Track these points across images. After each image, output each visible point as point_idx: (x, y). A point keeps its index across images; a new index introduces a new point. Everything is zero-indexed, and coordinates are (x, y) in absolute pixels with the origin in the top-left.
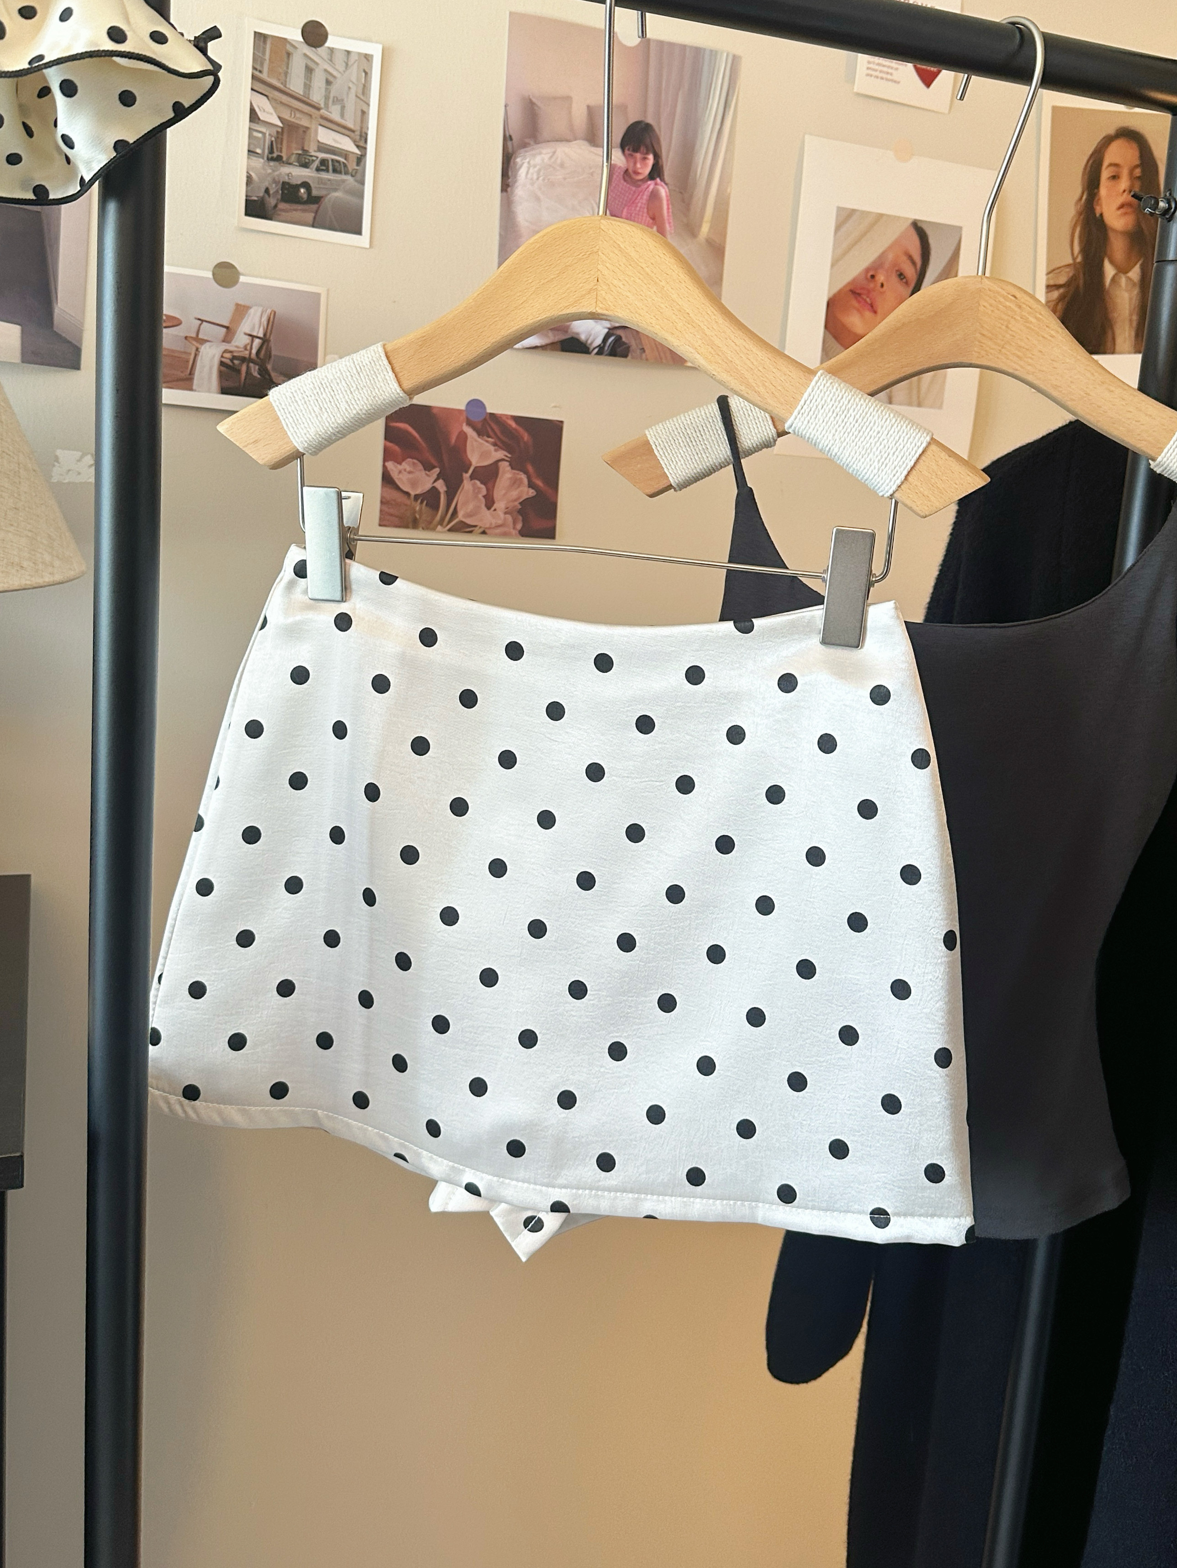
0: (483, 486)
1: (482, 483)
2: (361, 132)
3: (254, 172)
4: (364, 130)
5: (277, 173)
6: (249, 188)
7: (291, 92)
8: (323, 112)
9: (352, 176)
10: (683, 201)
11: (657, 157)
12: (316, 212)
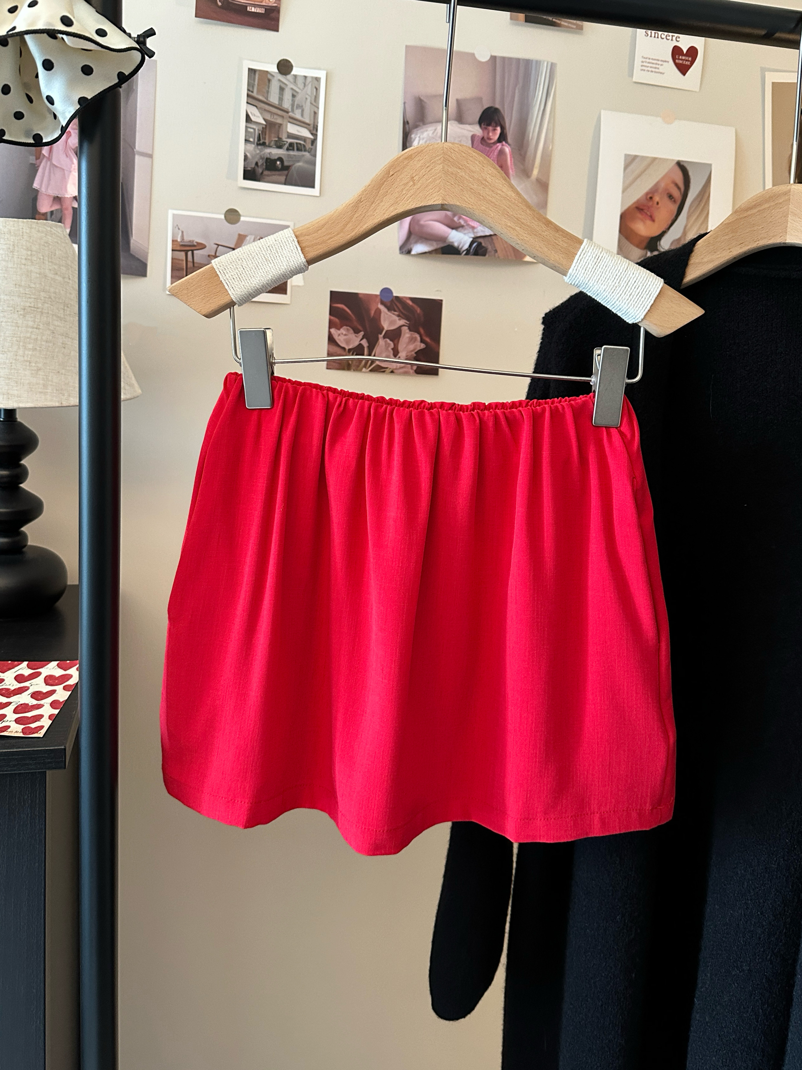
0: (391, 343)
1: (391, 340)
2: (314, 125)
3: (248, 152)
4: (316, 123)
5: (262, 153)
6: (246, 163)
7: (271, 103)
8: (291, 114)
9: (309, 152)
10: (521, 155)
11: (503, 128)
12: (287, 176)
